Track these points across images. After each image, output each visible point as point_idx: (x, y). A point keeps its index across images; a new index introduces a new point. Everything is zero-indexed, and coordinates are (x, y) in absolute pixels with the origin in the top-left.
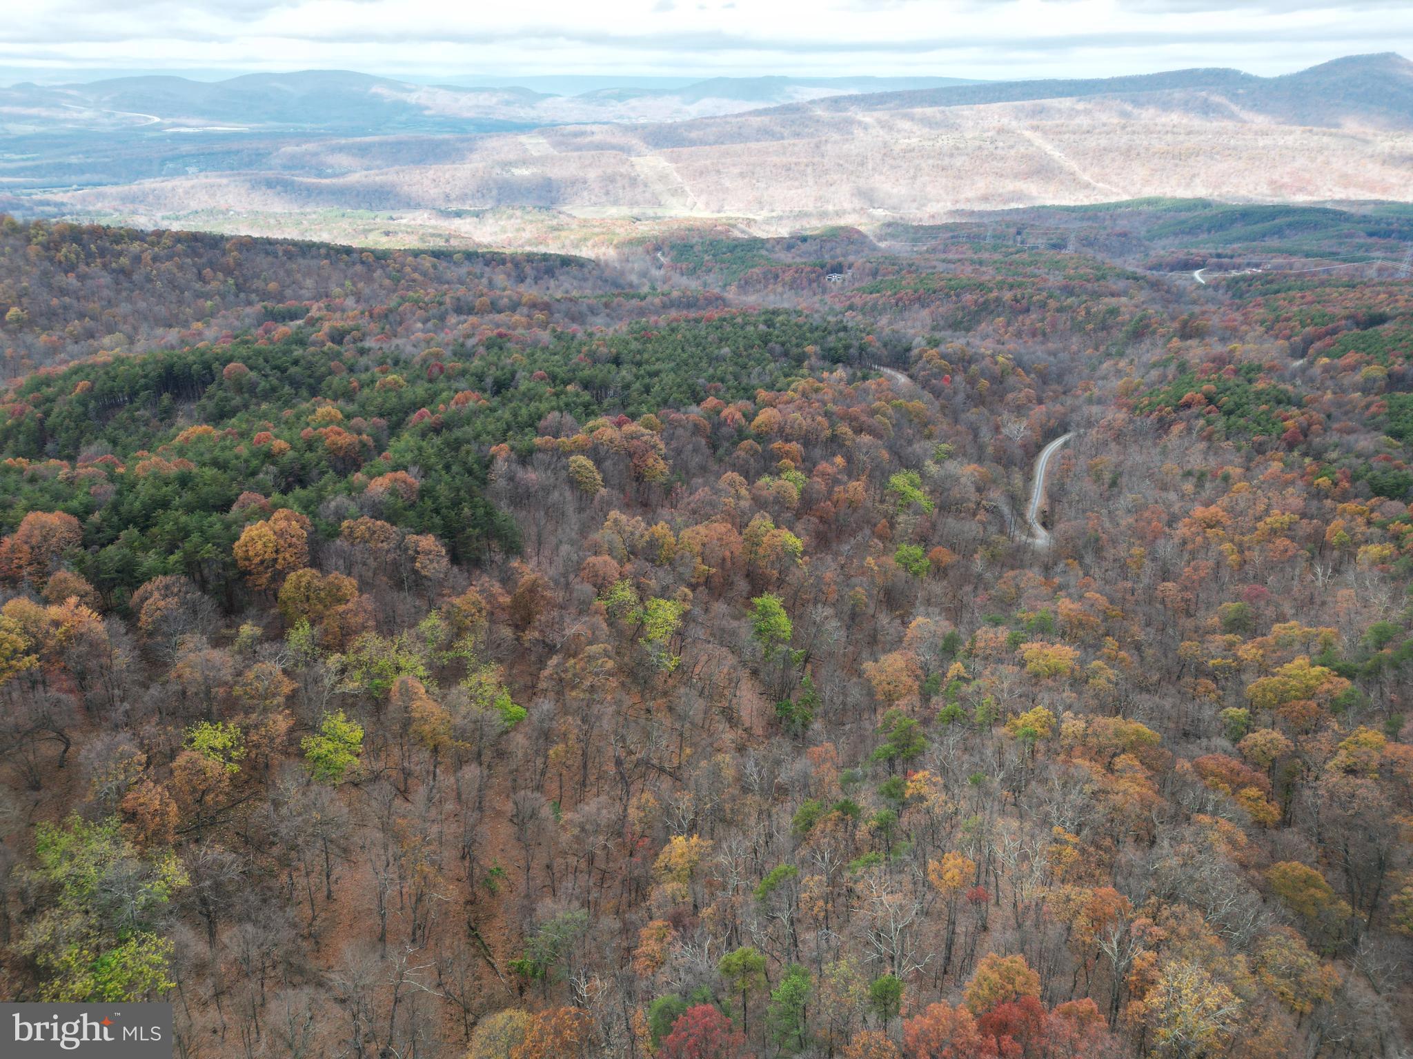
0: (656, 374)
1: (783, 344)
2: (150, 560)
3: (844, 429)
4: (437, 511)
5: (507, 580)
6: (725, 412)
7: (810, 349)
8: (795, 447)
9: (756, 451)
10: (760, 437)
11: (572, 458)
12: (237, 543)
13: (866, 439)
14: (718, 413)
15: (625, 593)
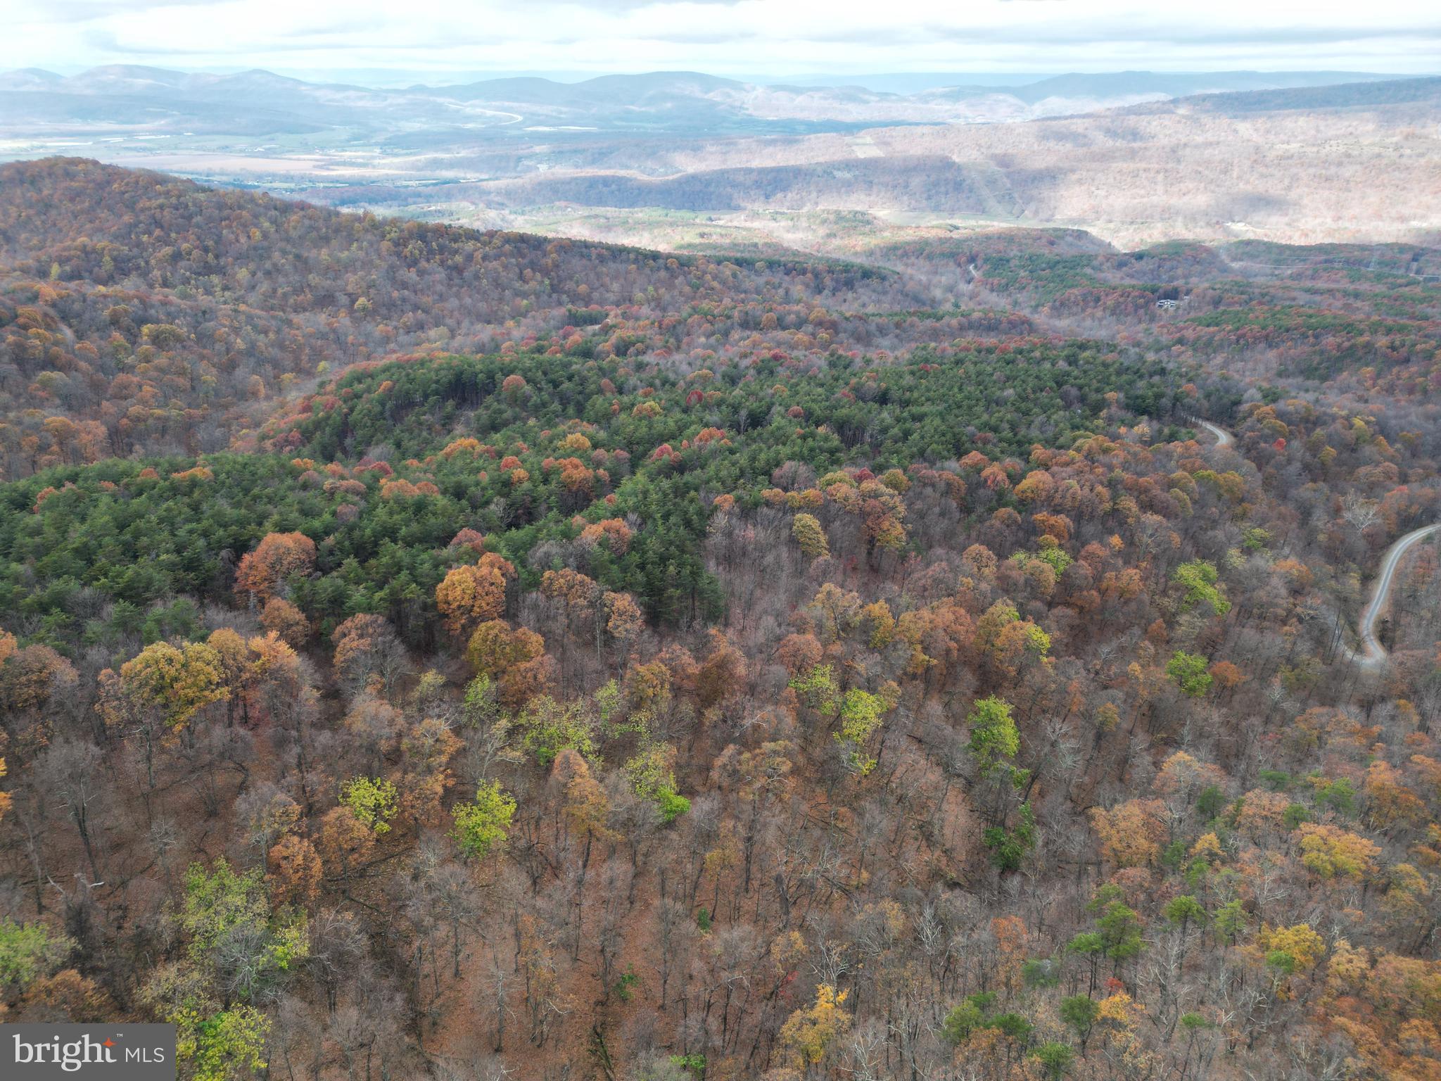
0: (919, 418)
1: (1080, 388)
2: (358, 594)
3: (1129, 504)
4: (642, 567)
5: (701, 649)
6: (987, 472)
7: (1111, 395)
8: (1062, 520)
9: (1015, 521)
10: (1025, 505)
11: (799, 516)
12: (440, 586)
13: (1152, 519)
14: (979, 471)
15: (824, 679)
